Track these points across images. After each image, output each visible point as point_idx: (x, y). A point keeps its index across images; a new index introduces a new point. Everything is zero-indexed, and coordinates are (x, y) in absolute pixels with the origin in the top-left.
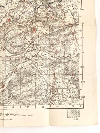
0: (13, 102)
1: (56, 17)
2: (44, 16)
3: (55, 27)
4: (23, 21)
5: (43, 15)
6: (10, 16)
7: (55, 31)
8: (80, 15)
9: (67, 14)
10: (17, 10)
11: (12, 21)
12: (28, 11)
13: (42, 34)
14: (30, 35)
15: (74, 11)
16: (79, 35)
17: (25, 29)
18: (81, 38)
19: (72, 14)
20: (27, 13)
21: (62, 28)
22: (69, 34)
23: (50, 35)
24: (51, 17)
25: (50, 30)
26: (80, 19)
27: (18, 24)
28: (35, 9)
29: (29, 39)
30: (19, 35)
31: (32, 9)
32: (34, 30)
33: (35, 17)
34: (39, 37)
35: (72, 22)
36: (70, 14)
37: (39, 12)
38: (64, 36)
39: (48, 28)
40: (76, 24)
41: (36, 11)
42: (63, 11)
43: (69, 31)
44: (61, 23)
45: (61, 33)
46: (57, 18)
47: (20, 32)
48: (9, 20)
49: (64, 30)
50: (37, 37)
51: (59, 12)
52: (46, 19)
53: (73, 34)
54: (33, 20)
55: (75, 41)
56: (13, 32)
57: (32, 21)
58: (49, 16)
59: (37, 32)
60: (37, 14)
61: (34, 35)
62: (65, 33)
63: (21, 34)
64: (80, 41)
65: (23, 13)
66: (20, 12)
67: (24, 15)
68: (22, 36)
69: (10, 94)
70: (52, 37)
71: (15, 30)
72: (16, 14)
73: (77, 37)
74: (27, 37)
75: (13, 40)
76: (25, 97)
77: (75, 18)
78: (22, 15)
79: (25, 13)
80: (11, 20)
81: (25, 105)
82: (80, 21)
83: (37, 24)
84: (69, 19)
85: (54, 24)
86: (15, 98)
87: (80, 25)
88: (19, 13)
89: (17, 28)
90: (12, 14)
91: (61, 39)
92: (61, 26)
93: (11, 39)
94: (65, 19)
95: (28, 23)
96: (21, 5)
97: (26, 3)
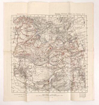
0: (53, 89)
1: (74, 47)
2: (68, 47)
4: (57, 49)
5: (67, 46)
6: (51, 46)
7: (74, 54)
8: (86, 45)
9: (79, 46)
12: (60, 44)
13: (67, 56)
14: (61, 56)
15: (83, 44)
16: (86, 56)
17: (58, 53)
18: (87, 57)
19: (82, 45)
21: (77, 53)
23: (71, 56)
24: (72, 47)
25: (71, 54)
26: (86, 47)
27: (55, 50)
28: (63, 43)
29: (61, 58)
30: (56, 56)
31: (62, 43)
32: (63, 54)
33: (63, 47)
34: (66, 57)
35: (82, 49)
36: (81, 45)
37: (65, 44)
38: (78, 57)
39: (70, 53)
40: (84, 51)
42: (77, 44)
43: (81, 54)
44: (77, 50)
45: (77, 55)
46: (75, 48)
47: (56, 54)
48: (51, 48)
50: (65, 57)
51: (76, 45)
52: (69, 48)
53: (82, 55)
55: (84, 59)
58: (71, 47)
59: (65, 55)
61: (63, 56)
62: (79, 55)
63: (57, 55)
64: (86, 59)
65: (58, 45)
68: (57, 56)
69: (52, 85)
70: (72, 57)
71: (53, 53)
73: (85, 57)
74: (60, 57)
75: (53, 58)
76: (59, 87)
77: (84, 47)
78: (57, 46)
80: (52, 48)
81: (59, 90)
82: (86, 49)
83: (64, 51)
84: (81, 48)
85: (73, 51)
86: (54, 87)
87: (86, 51)
88: (55, 45)
89: (54, 52)
90: (52, 46)
91: (76, 58)
92: (77, 52)
93: (51, 58)
94: (79, 48)
95: (60, 50)
96: (56, 41)
97: (59, 40)
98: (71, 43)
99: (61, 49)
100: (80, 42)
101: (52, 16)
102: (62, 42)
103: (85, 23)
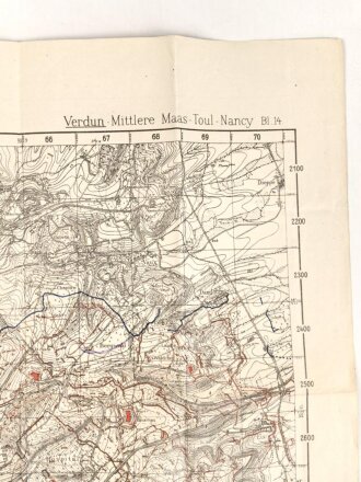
1: (210, 365)
2: (166, 363)
3: (207, 406)
4: (86, 378)
5: (161, 358)
6: (40, 361)
7: (205, 420)
8: (298, 351)
9: (248, 352)
10: (65, 339)
11: (46, 380)
12: (104, 343)
13: (158, 436)
14: (113, 433)
15: (274, 337)
16: (295, 429)
17: (95, 412)
18: (304, 438)
19: (266, 348)
20: (103, 349)
21: (231, 408)
22: (259, 429)
23: (187, 434)
24: (191, 369)
25: (187, 417)
26: (298, 365)
27: (71, 391)
28: (132, 335)
29: (112, 449)
30: (75, 431)
31: (119, 336)
32: (129, 418)
33: (130, 365)
34: (147, 445)
35: (270, 381)
36: (259, 349)
37: (146, 346)
38: (239, 436)
39: (180, 411)
40: (284, 391)
41: (136, 343)
42: (232, 341)
43: (257, 415)
44: (228, 390)
45: (230, 428)
46: (212, 371)
47: (76, 420)
48: (36, 376)
49: (239, 415)
50: (140, 444)
51: (221, 346)
52: (172, 377)
53: (272, 425)
54: (124, 379)
55: (281, 450)
56: (52, 423)
57: (120, 379)
58: (183, 368)
59: (140, 425)
60: (139, 353)
61: (128, 437)
62: (245, 425)
63: (82, 427)
64: (298, 451)
65: (88, 351)
66: (77, 346)
67: (91, 357)
68: (85, 436)
70: (196, 444)
71: (57, 413)
72: (61, 353)
73: (288, 435)
74: (103, 444)
75: (53, 450)
77: (280, 363)
78: (85, 357)
79: (95, 349)
80: (45, 375)
82: (299, 376)
83: (138, 395)
84: (257, 373)
85: (203, 395)
87: (300, 391)
88: (73, 348)
89: (65, 405)
90: (49, 356)
91: (228, 449)
92: (229, 400)
93: (44, 447)
94: (243, 374)
95: (108, 389)
96: (79, 319)
97: (99, 313)
98: (182, 339)
99: (117, 377)
100: (249, 329)
101: (40, 140)
102: (122, 331)
103: (281, 184)
